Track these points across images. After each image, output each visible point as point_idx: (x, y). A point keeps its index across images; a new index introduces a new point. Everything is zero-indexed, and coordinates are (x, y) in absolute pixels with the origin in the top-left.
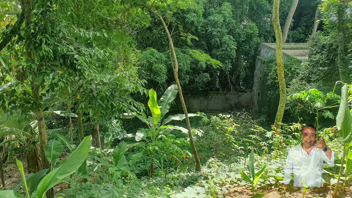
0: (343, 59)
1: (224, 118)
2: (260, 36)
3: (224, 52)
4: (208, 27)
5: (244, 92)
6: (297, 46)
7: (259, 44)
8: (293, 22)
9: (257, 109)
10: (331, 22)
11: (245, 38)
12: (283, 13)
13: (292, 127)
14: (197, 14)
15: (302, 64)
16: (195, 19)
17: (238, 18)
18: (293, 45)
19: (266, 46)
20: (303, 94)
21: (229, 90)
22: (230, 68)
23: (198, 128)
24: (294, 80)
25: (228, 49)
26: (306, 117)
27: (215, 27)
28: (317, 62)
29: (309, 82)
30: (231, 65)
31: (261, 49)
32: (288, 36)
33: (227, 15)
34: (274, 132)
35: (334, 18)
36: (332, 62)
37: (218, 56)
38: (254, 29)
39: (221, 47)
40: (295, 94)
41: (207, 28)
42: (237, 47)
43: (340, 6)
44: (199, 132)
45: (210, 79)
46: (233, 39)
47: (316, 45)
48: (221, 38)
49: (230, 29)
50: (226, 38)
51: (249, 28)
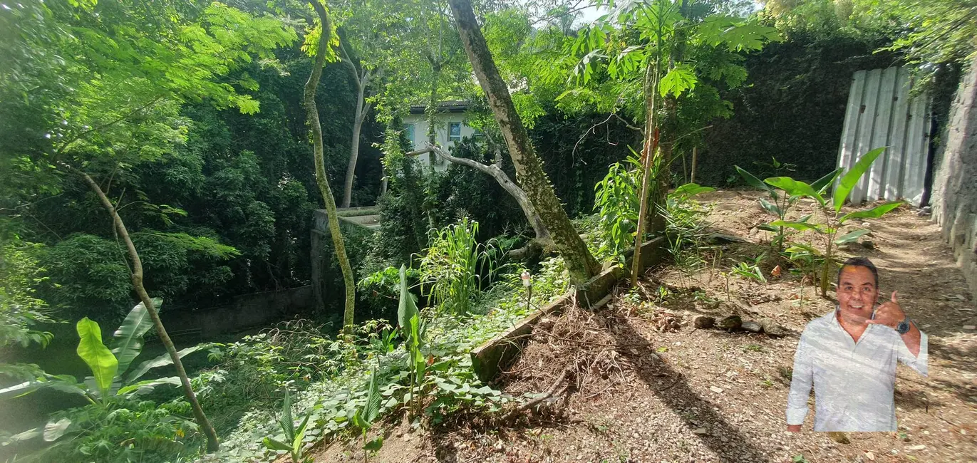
0: (418, 224)
1: (255, 342)
2: (311, 199)
3: (253, 228)
4: (216, 189)
5: (300, 285)
6: (366, 211)
7: (311, 211)
8: (357, 179)
9: (323, 307)
10: (399, 180)
11: (287, 203)
12: (340, 167)
13: (365, 327)
14: (190, 168)
15: (375, 234)
16: (188, 177)
17: (272, 175)
18: (360, 210)
19: (323, 214)
20: (377, 276)
21: (273, 287)
22: (269, 253)
23: (216, 368)
24: (368, 258)
25: (260, 222)
26: (390, 305)
27: (230, 189)
28: (392, 230)
29: (386, 257)
30: (270, 248)
31: (315, 219)
32: (353, 198)
33: (250, 169)
34: (341, 341)
35: (401, 175)
36: (409, 228)
37: (242, 235)
38: (301, 190)
39: (248, 221)
40: (367, 279)
41: (215, 191)
42: (275, 218)
43: (405, 161)
44: (216, 375)
45: (232, 274)
46: (267, 207)
47: (387, 209)
48: (244, 207)
49: (261, 191)
50: (254, 205)
51: (291, 189)
